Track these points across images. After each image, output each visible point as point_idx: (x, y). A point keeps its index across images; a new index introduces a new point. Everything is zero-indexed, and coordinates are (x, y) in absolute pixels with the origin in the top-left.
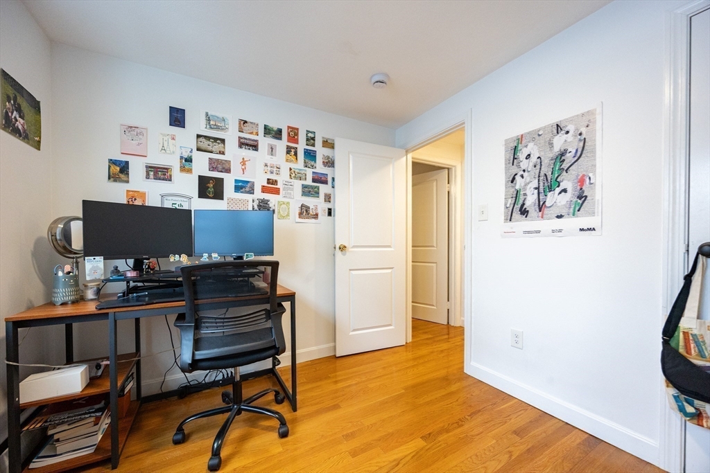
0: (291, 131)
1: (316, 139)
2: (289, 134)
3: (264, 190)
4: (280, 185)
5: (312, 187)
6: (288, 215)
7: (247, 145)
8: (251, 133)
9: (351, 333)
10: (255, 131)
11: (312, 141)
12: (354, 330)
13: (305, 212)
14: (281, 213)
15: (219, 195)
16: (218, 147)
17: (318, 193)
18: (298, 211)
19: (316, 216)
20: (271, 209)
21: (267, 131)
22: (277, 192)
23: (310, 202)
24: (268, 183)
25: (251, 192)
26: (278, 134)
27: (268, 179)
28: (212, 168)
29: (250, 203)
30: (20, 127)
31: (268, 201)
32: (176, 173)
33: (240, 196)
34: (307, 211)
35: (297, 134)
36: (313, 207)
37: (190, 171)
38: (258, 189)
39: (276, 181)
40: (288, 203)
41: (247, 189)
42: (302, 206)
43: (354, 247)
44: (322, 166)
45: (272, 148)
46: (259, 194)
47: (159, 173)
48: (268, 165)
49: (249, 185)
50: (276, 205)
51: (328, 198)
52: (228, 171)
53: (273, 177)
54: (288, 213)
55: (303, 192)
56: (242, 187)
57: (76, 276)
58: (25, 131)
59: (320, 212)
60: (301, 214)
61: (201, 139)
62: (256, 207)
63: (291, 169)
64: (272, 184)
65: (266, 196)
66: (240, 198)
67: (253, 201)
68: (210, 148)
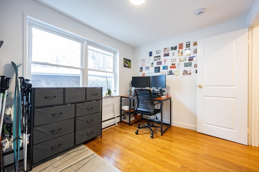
0: (180, 45)
1: (190, 44)
2: (179, 46)
3: (171, 67)
4: (176, 65)
5: (188, 63)
6: (179, 75)
7: (166, 55)
8: (167, 51)
9: (205, 125)
10: (168, 50)
11: (189, 46)
12: (207, 124)
13: (185, 73)
14: (176, 74)
15: (159, 71)
16: (159, 58)
17: (191, 65)
18: (183, 72)
19: (190, 74)
20: (173, 73)
21: (172, 48)
22: (175, 67)
23: (187, 69)
24: (172, 65)
25: (167, 69)
26: (175, 48)
27: (172, 64)
28: (157, 64)
29: (167, 72)
30: (127, 66)
31: (172, 71)
32: (150, 68)
33: (164, 70)
34: (186, 72)
35: (182, 45)
36: (189, 71)
37: (153, 66)
38: (169, 68)
39: (175, 64)
40: (179, 70)
41: (166, 68)
42: (184, 71)
43: (207, 86)
44: (193, 54)
45: (173, 54)
46: (169, 69)
47: (147, 68)
48: (172, 59)
49: (166, 67)
50: (175, 72)
51: (196, 66)
52: (161, 64)
53: (173, 63)
54: (179, 74)
55: (185, 65)
56: (165, 68)
57: (131, 91)
58: (128, 66)
59: (192, 72)
60: (184, 74)
61: (155, 58)
62: (168, 74)
63: (180, 58)
64: (173, 65)
65: (172, 69)
66: (164, 71)
67: (168, 72)
68: (157, 59)
